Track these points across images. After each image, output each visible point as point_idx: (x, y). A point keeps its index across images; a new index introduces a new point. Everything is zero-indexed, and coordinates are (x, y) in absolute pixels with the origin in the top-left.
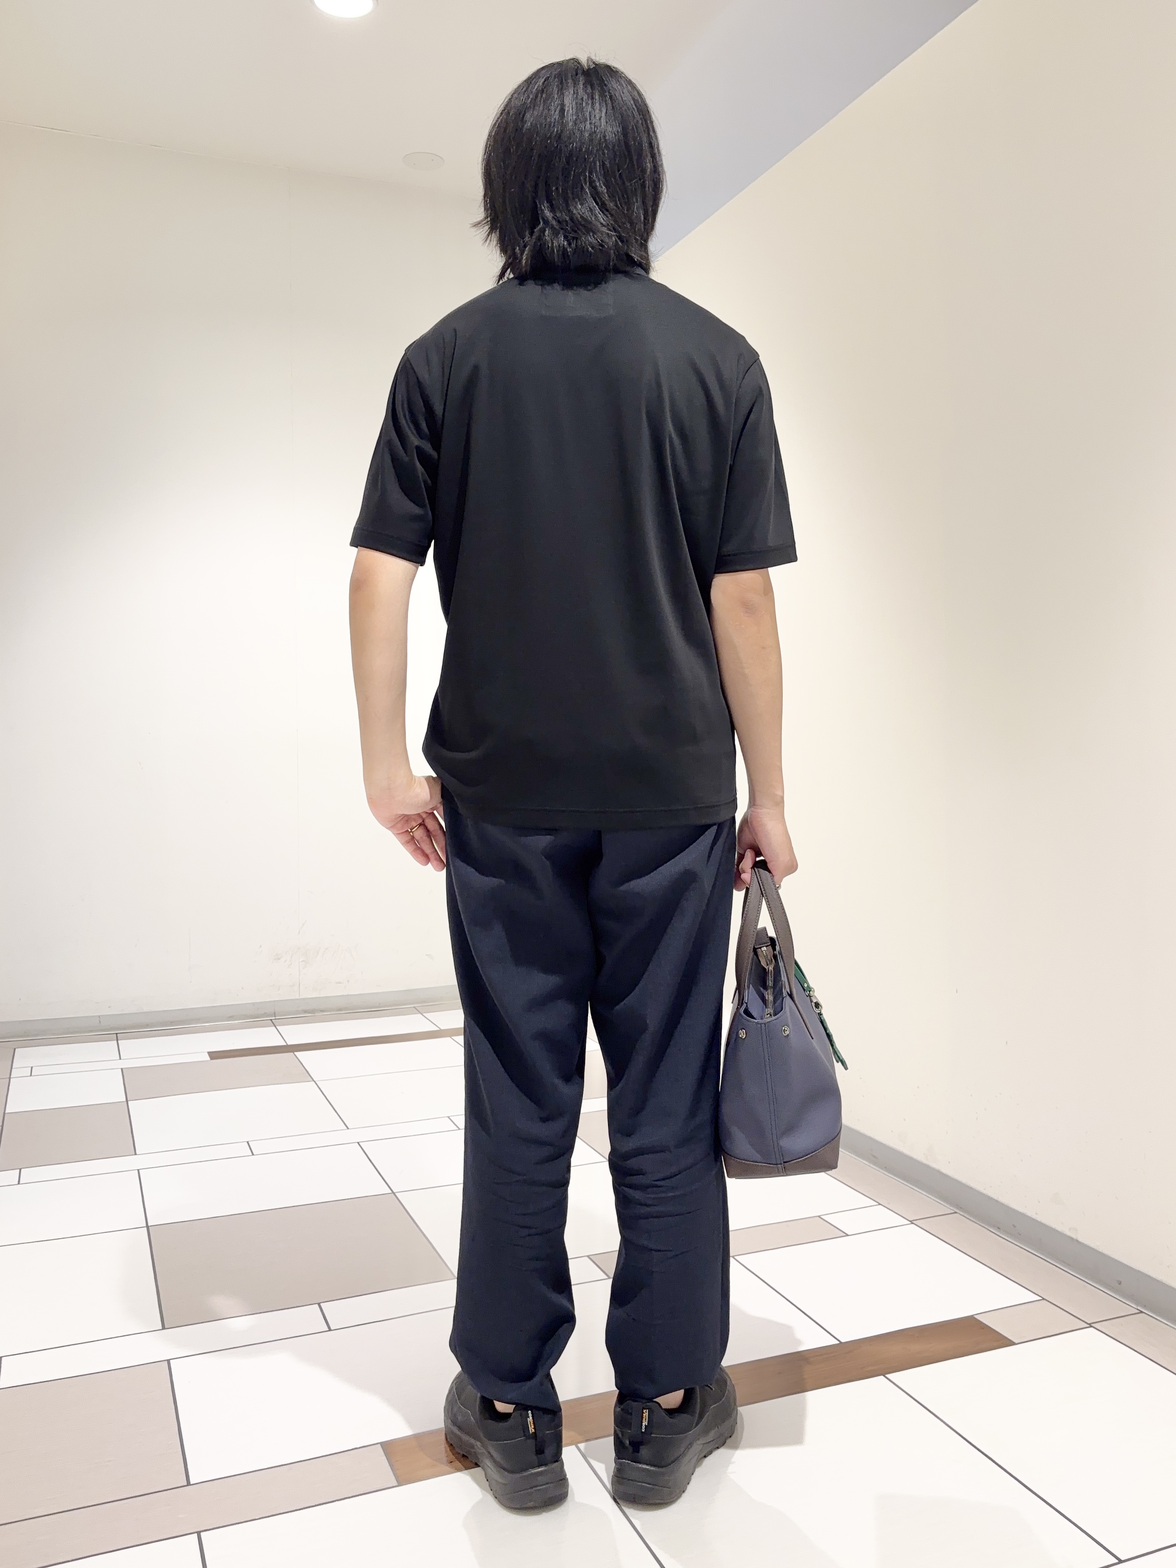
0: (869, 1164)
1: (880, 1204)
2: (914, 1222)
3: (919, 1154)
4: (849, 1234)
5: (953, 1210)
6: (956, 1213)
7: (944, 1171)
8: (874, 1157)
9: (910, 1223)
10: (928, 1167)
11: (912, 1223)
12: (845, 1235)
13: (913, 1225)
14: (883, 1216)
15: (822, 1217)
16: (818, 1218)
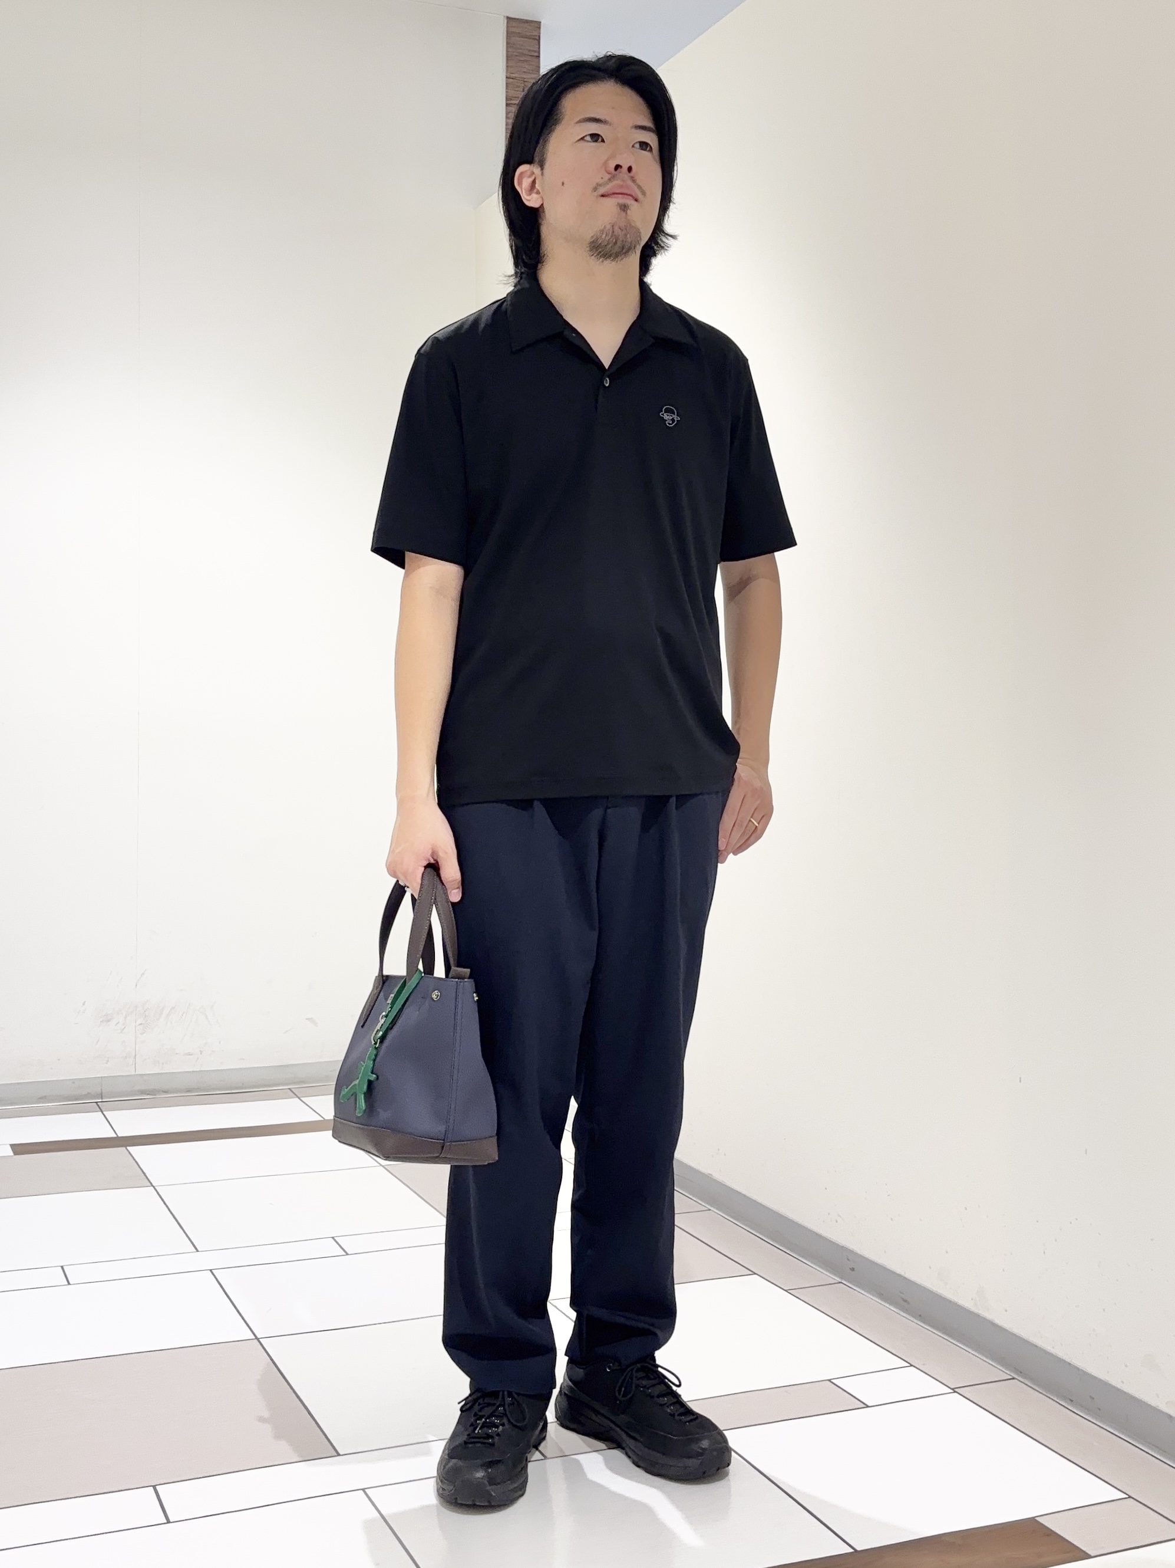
0: (899, 1311)
1: (911, 1365)
2: (956, 1390)
3: (966, 1301)
4: (870, 1405)
5: (1011, 1376)
6: (1013, 1378)
7: (999, 1321)
8: (906, 1301)
9: (952, 1391)
10: (978, 1316)
11: (955, 1392)
12: (864, 1406)
13: (956, 1394)
14: (915, 1382)
15: (832, 1381)
16: (828, 1382)
